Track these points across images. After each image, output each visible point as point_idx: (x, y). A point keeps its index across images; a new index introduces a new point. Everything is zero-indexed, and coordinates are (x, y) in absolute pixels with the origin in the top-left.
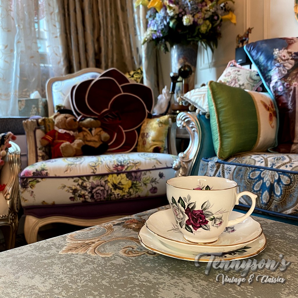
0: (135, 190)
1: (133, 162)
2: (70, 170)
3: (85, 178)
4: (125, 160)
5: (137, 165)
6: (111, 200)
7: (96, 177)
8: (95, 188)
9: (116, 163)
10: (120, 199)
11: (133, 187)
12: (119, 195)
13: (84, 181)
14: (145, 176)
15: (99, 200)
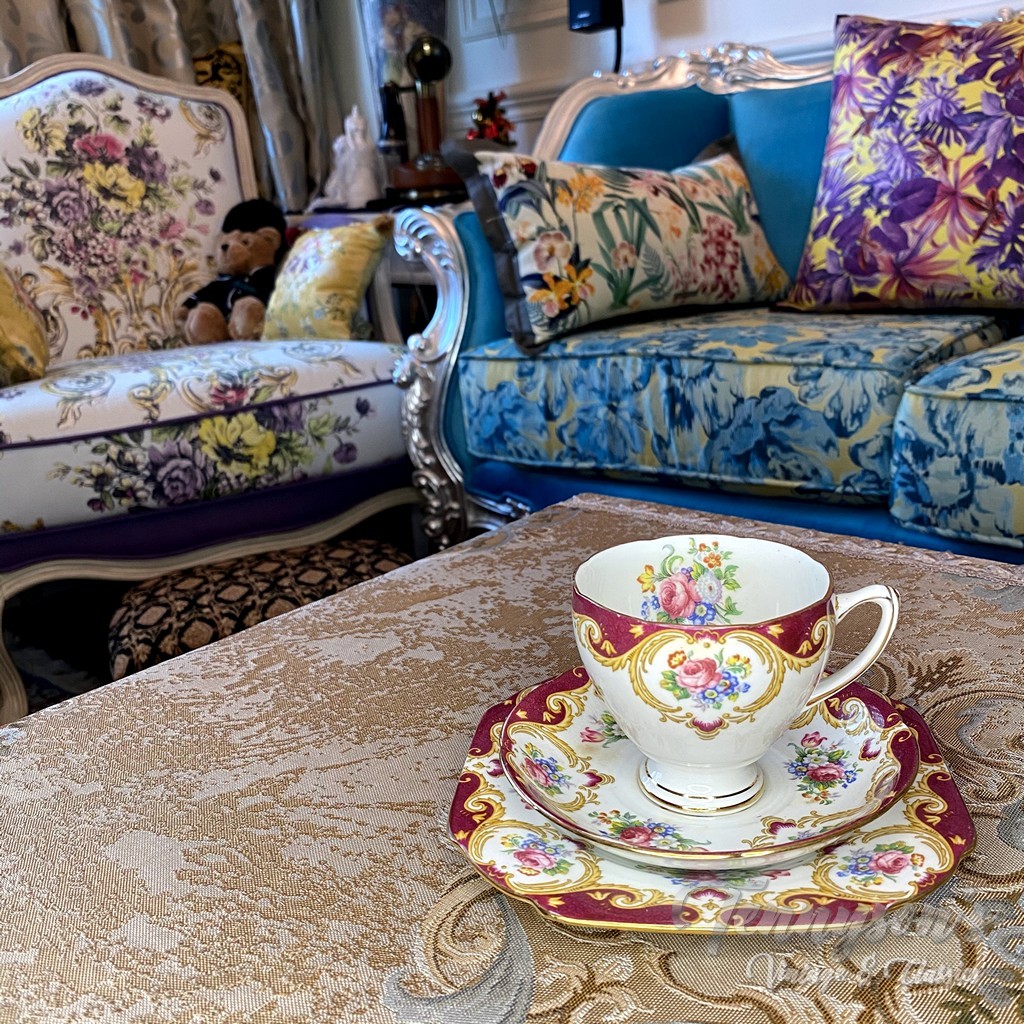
0: (291, 458)
1: (271, 374)
2: (76, 419)
3: (126, 437)
4: (245, 370)
5: (284, 381)
6: (217, 495)
7: (160, 433)
8: (164, 465)
9: (216, 384)
10: (248, 489)
11: (284, 451)
12: (242, 479)
13: (126, 446)
14: (315, 414)
15: (181, 500)
